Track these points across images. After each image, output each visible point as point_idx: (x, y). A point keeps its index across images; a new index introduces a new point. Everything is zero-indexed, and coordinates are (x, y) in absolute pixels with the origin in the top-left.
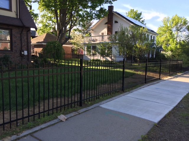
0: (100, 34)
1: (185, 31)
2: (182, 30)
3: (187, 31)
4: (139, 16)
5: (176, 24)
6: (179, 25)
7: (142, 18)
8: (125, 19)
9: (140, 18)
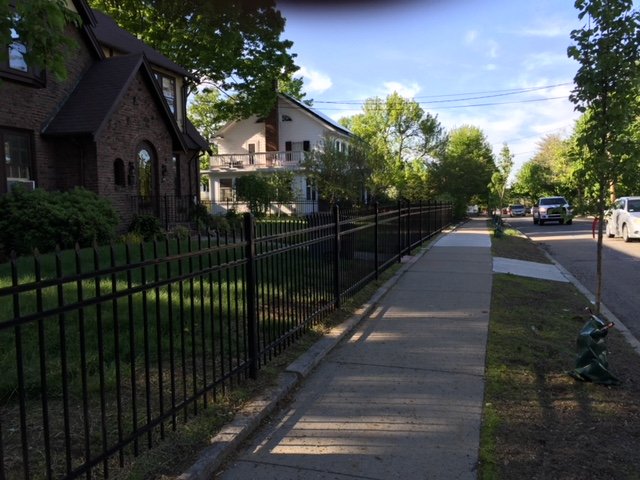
0: (245, 146)
1: (417, 135)
2: (409, 132)
3: (421, 135)
4: (298, 90)
5: (399, 115)
6: (404, 118)
7: (305, 94)
8: (309, 114)
9: (300, 93)
